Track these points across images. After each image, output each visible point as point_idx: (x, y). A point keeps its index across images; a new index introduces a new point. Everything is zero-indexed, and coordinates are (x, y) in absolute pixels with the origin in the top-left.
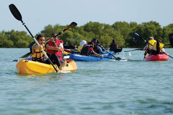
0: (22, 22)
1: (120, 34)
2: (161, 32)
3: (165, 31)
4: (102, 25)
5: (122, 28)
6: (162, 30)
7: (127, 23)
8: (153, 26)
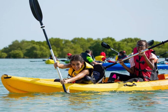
0: (42, 24)
1: (80, 47)
2: (117, 45)
3: (120, 45)
4: (62, 40)
5: (81, 43)
6: (118, 44)
7: (84, 39)
8: (110, 41)
